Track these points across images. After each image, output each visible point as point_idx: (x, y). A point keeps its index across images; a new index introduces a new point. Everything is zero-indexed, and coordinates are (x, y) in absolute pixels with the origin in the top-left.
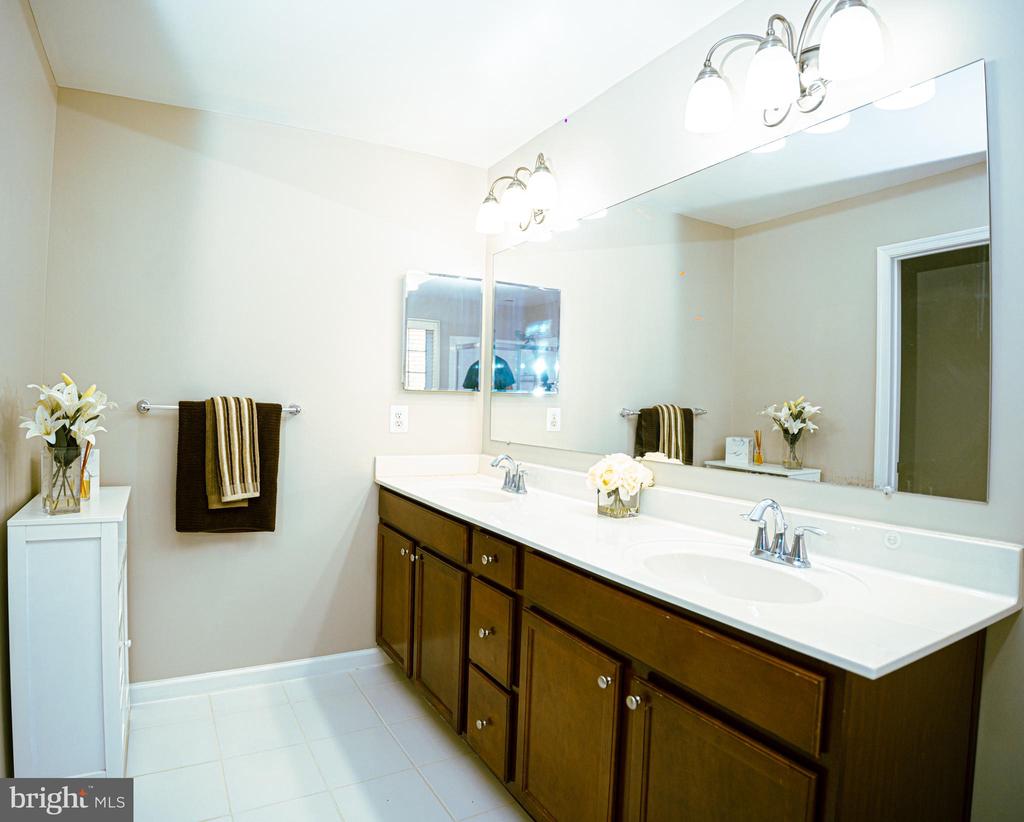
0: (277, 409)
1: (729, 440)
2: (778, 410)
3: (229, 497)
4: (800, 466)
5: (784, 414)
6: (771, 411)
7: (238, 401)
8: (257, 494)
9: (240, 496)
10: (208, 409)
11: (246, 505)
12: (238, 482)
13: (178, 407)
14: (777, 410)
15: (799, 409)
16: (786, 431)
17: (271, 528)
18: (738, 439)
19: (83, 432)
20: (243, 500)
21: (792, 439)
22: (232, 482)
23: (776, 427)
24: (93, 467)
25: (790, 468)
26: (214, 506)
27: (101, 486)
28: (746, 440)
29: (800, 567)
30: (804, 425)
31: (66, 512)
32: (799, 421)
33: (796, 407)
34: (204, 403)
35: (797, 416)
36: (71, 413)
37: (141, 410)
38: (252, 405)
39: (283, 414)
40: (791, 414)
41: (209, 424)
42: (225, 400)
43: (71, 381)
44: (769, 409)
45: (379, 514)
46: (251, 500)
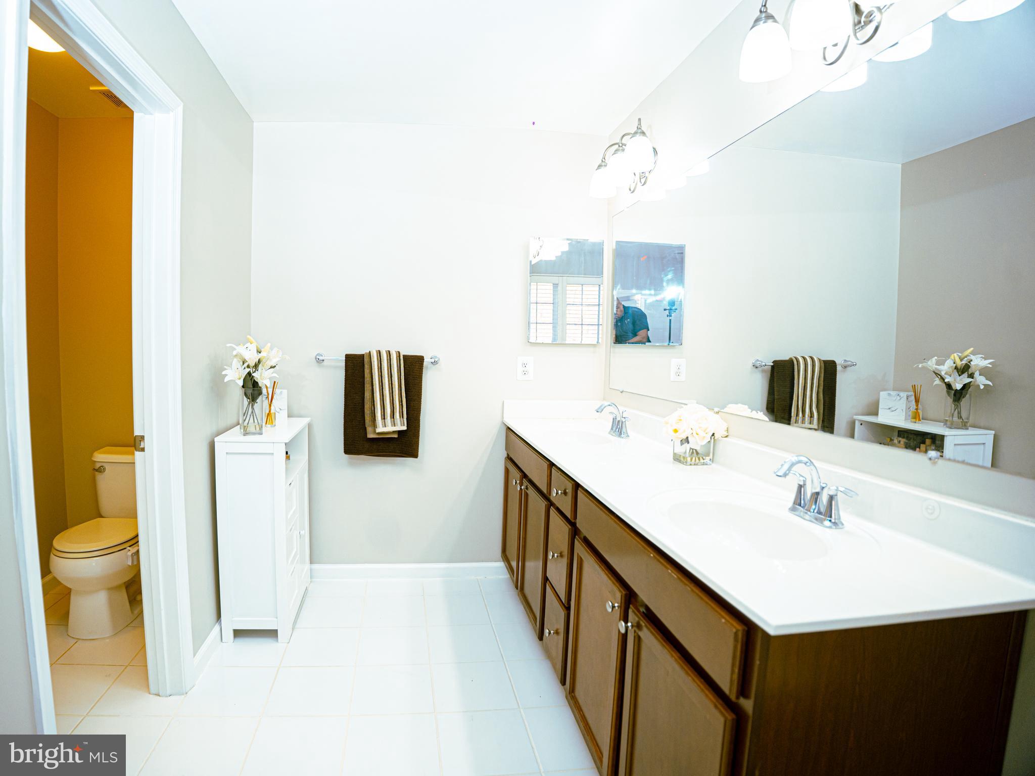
0: (420, 360)
1: (883, 395)
2: (942, 363)
3: (380, 429)
4: (964, 426)
5: (946, 368)
6: (932, 364)
7: (389, 353)
8: (405, 428)
9: (390, 428)
10: (366, 360)
11: (396, 436)
12: (389, 418)
13: (344, 358)
14: (938, 363)
15: (964, 362)
16: (949, 386)
17: (414, 455)
18: (893, 393)
19: (263, 378)
20: (394, 432)
21: (958, 395)
22: (384, 418)
23: (937, 381)
24: (280, 403)
25: (951, 427)
26: (371, 435)
27: (288, 417)
28: (904, 395)
29: (830, 527)
30: (970, 380)
31: (254, 434)
32: (966, 375)
33: (961, 360)
34: (363, 355)
35: (964, 370)
36: (252, 364)
37: (319, 361)
38: (399, 356)
39: (425, 364)
40: (956, 368)
41: (367, 371)
42: (379, 353)
43: (254, 341)
44: (929, 363)
45: (506, 449)
46: (400, 432)
